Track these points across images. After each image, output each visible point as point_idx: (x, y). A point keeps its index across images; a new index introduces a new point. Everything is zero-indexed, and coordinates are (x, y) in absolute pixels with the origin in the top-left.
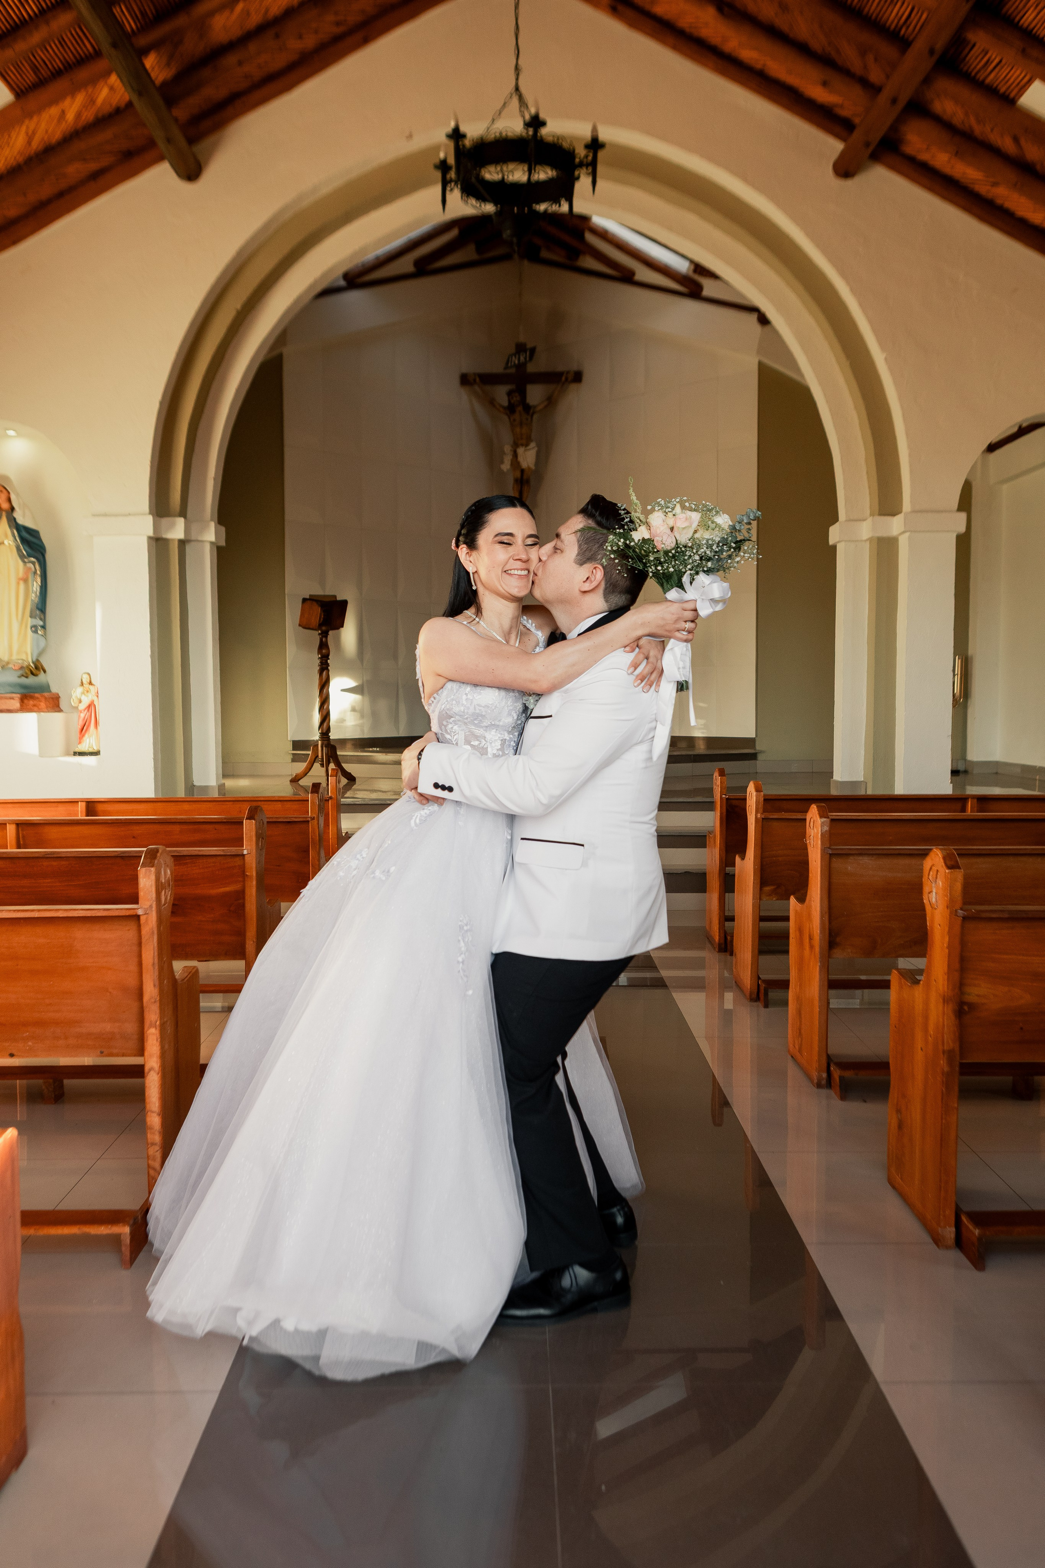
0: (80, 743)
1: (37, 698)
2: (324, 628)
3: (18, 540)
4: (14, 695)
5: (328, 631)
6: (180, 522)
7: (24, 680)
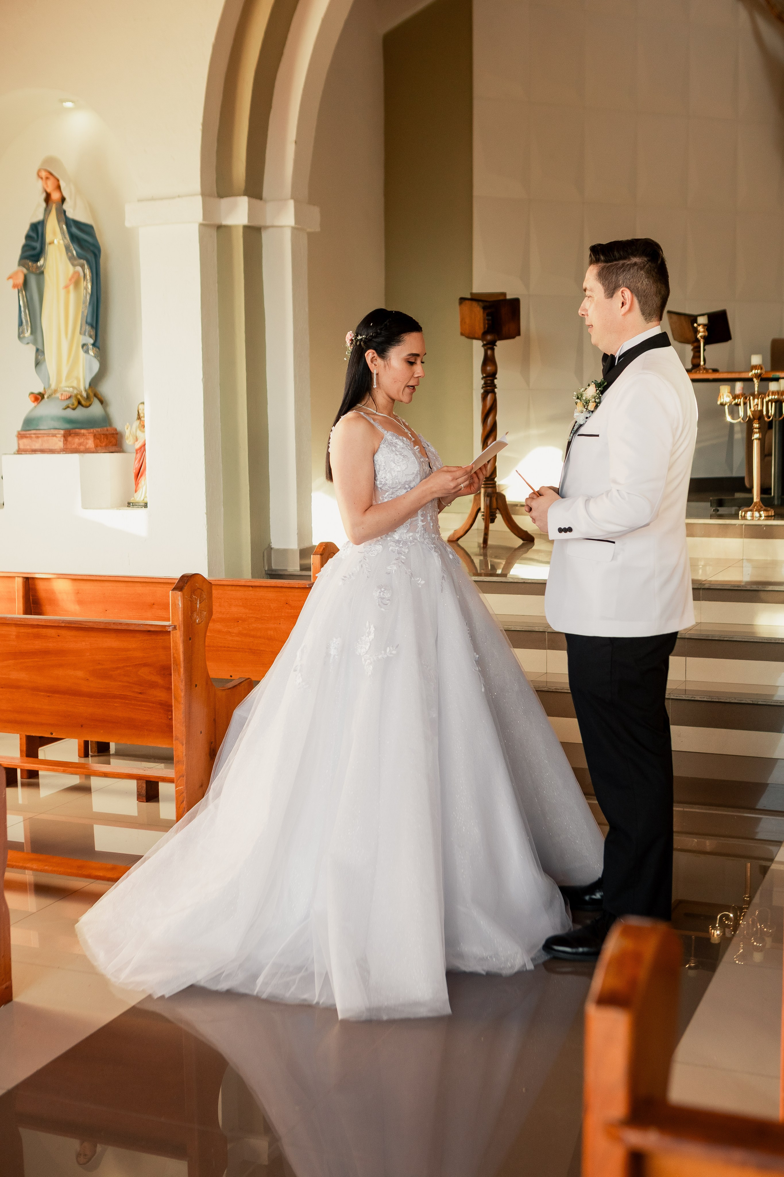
0: (136, 491)
1: (84, 435)
2: (489, 337)
3: (68, 239)
4: (56, 432)
5: (495, 342)
6: (244, 201)
7: (71, 414)
